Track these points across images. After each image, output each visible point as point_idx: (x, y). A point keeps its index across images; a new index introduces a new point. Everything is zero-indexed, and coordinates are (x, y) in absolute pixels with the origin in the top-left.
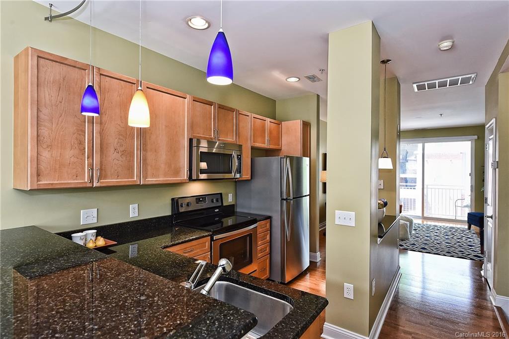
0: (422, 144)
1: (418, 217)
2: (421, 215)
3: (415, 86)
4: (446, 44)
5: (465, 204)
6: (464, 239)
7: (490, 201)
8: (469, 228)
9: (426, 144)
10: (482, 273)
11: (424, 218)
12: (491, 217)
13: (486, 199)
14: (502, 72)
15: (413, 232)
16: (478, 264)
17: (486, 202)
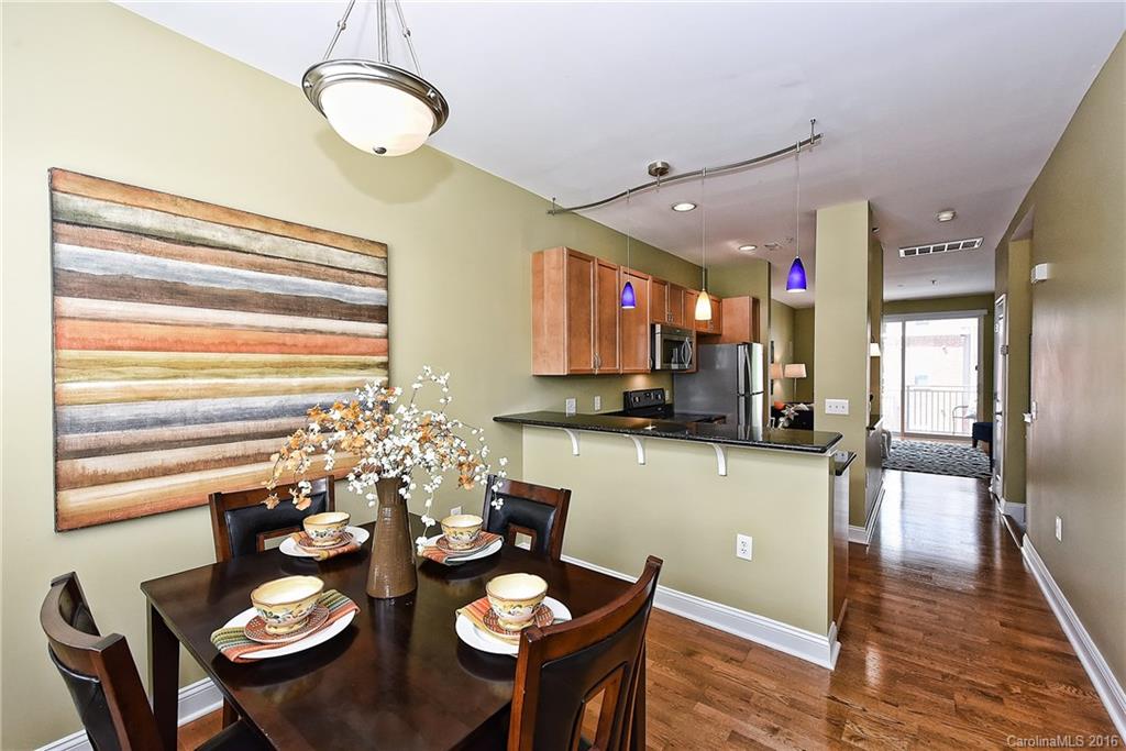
0: (901, 323)
1: (896, 434)
2: (900, 431)
3: (902, 251)
4: (946, 216)
5: (968, 414)
6: (967, 457)
7: (999, 397)
8: (975, 446)
9: (907, 323)
10: (991, 489)
11: (905, 435)
12: (1000, 414)
13: (996, 394)
14: (1013, 241)
15: (892, 450)
16: (985, 481)
17: (996, 398)
